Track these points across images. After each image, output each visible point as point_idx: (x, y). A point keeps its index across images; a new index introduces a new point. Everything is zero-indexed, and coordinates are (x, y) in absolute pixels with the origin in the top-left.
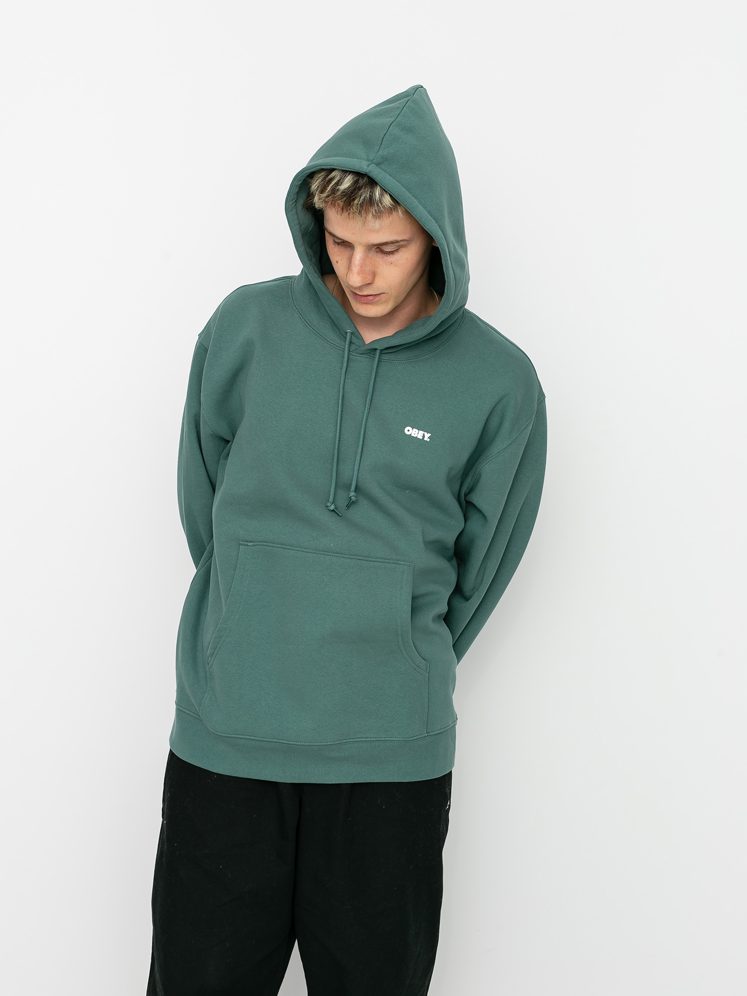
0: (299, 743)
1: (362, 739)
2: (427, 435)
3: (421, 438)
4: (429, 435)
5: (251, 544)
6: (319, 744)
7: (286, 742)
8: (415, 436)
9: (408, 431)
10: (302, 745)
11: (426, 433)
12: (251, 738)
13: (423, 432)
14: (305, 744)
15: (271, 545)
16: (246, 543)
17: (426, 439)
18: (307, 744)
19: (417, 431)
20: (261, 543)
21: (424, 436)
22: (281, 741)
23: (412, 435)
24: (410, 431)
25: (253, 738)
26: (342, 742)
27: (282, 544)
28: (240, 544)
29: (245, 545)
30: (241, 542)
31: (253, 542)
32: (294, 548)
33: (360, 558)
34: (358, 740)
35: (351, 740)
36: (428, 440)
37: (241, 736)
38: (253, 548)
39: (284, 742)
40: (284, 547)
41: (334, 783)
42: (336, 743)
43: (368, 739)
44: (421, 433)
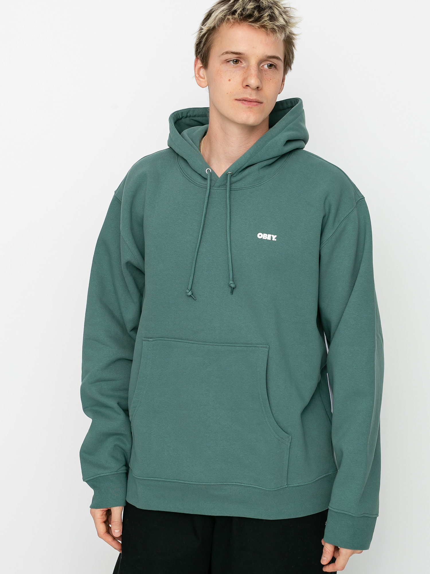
0: (192, 483)
1: (238, 484)
2: (274, 237)
3: (270, 239)
4: (276, 236)
5: (151, 340)
6: (206, 484)
7: (183, 482)
8: (265, 238)
9: (260, 236)
10: (194, 484)
11: (273, 236)
12: (159, 479)
13: (271, 235)
14: (196, 483)
15: (167, 339)
16: (147, 339)
17: (273, 239)
18: (197, 483)
19: (266, 235)
20: (159, 339)
21: (272, 238)
22: (179, 481)
23: (263, 238)
24: (261, 236)
25: (160, 479)
26: (223, 483)
27: (174, 339)
28: (143, 340)
29: (146, 340)
30: (143, 339)
31: (152, 338)
32: (183, 341)
33: (229, 345)
34: (235, 483)
35: (230, 483)
36: (276, 240)
37: (151, 479)
38: (153, 342)
39: (181, 481)
40: (176, 340)
41: (217, 515)
42: (219, 484)
43: (243, 484)
44: (270, 236)
